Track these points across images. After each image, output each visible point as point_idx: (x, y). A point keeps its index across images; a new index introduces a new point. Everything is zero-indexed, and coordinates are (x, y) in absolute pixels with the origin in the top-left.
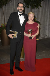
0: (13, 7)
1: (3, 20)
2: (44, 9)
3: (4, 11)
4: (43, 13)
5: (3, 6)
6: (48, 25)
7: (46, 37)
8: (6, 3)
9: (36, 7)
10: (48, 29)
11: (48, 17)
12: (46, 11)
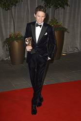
0: (26, 7)
1: (12, 27)
2: (73, 10)
3: (13, 14)
4: (72, 15)
5: (12, 7)
6: (79, 32)
7: (76, 51)
8: (17, 2)
9: (61, 6)
10: (79, 39)
11: (79, 21)
12: (77, 11)
